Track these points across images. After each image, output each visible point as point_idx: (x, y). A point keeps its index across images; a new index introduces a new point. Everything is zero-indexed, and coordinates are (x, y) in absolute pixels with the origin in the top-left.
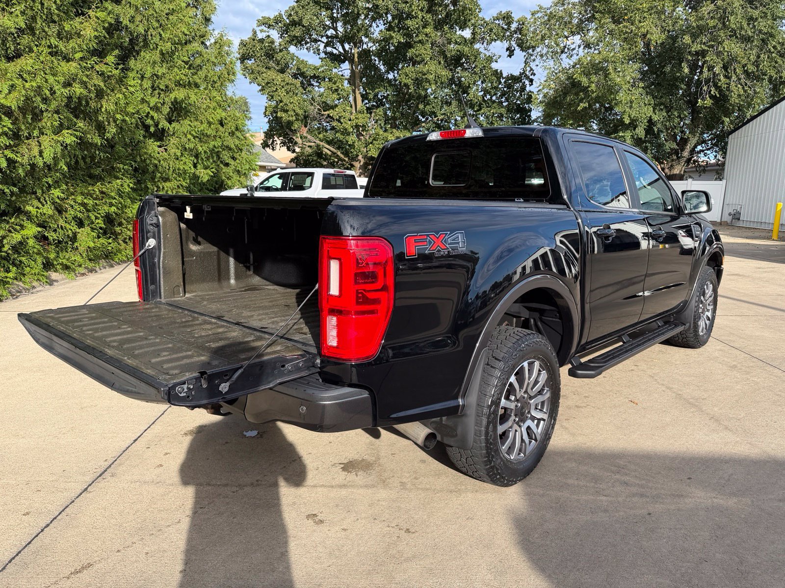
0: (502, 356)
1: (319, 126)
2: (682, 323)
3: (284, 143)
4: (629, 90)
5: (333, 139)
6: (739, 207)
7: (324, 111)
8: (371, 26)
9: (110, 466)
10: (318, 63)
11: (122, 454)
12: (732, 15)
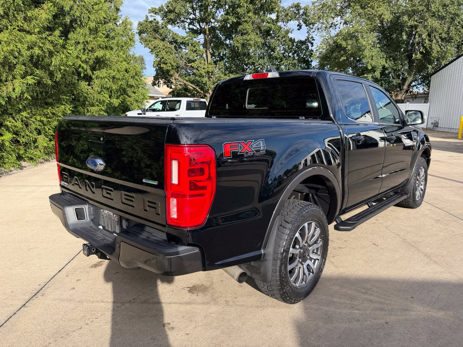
0: (290, 220)
1: (186, 72)
2: (406, 193)
3: (165, 83)
4: (371, 49)
5: (194, 80)
6: (438, 119)
7: (189, 63)
8: (216, 12)
9: (42, 289)
10: (185, 35)
11: (50, 280)
12: (433, 4)
